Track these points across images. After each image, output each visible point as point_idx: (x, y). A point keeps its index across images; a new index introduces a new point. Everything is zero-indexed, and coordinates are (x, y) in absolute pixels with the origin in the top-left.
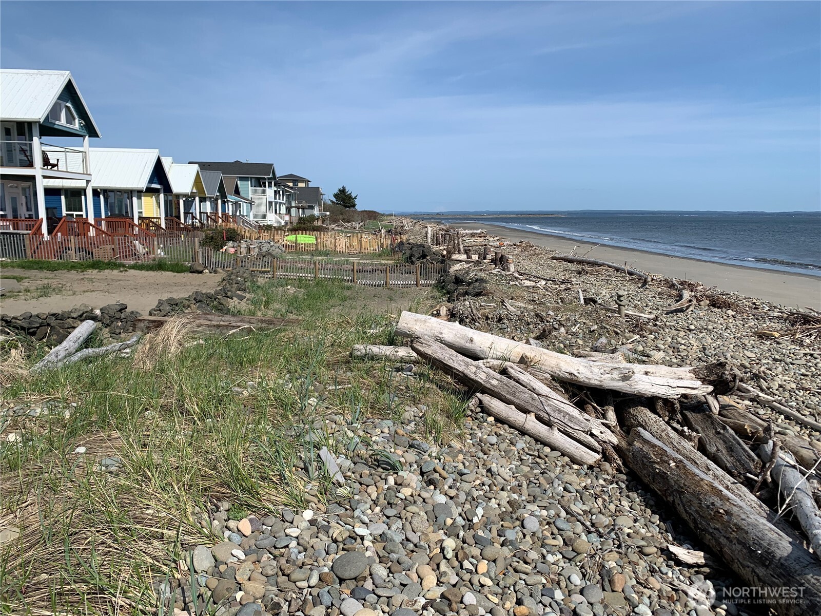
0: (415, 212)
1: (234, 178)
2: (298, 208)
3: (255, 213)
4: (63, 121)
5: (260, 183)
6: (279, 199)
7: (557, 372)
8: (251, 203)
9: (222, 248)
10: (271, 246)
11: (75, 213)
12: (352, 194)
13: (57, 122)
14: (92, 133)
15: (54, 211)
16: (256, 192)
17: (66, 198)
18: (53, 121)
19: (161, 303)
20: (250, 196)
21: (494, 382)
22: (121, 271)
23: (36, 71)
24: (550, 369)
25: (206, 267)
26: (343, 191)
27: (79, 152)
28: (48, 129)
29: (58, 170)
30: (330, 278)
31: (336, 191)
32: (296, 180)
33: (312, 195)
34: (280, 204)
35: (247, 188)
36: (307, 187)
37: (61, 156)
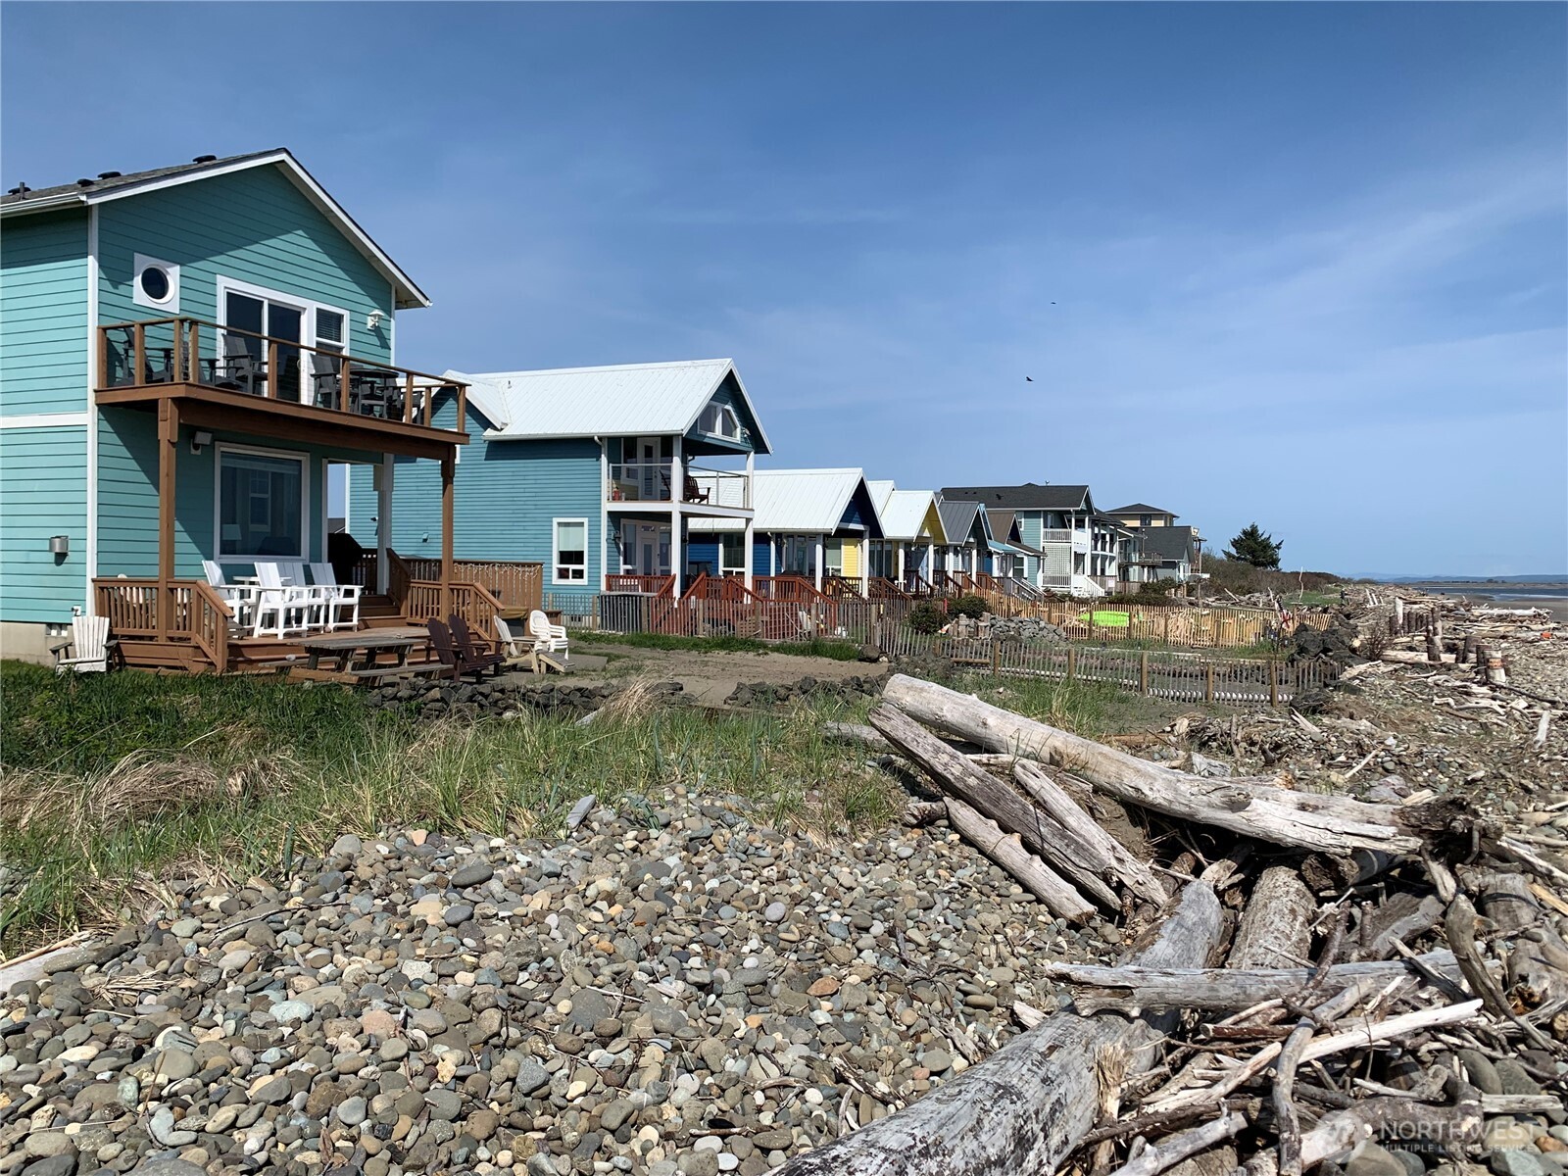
0: (1435, 577)
1: (1012, 513)
2: (1143, 567)
3: (1049, 574)
4: (717, 433)
5: (1061, 520)
6: (1103, 549)
7: (1118, 785)
8: (1039, 556)
9: (941, 628)
10: (1041, 629)
11: (735, 570)
12: (1271, 540)
13: (709, 434)
14: (760, 447)
15: (708, 566)
16: (1053, 536)
17: (725, 547)
18: (703, 433)
19: (740, 687)
20: (1042, 545)
21: (972, 781)
22: (759, 655)
23: (689, 363)
24: (1107, 780)
25: (884, 653)
26: (1251, 534)
27: (739, 476)
28: (694, 445)
29: (708, 505)
30: (1096, 681)
31: (1237, 534)
32: (1145, 513)
33: (1175, 541)
34: (1104, 558)
35: (1034, 531)
36: (1169, 528)
37: (711, 483)
